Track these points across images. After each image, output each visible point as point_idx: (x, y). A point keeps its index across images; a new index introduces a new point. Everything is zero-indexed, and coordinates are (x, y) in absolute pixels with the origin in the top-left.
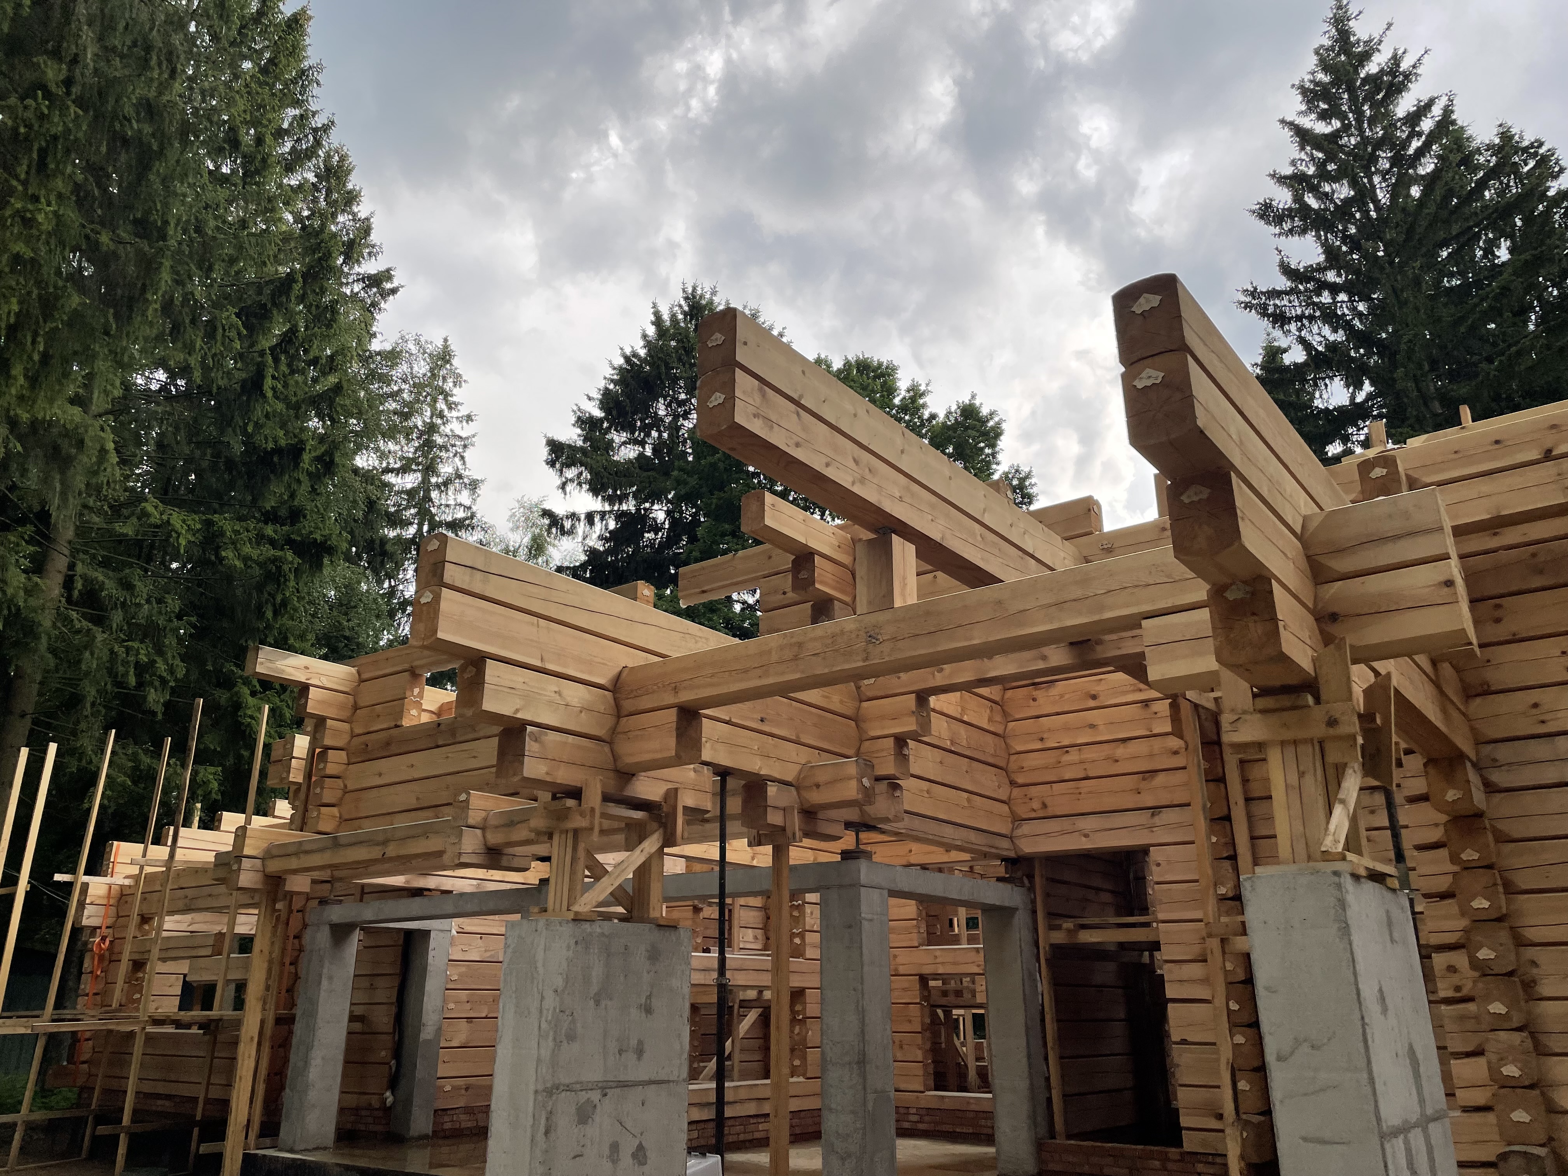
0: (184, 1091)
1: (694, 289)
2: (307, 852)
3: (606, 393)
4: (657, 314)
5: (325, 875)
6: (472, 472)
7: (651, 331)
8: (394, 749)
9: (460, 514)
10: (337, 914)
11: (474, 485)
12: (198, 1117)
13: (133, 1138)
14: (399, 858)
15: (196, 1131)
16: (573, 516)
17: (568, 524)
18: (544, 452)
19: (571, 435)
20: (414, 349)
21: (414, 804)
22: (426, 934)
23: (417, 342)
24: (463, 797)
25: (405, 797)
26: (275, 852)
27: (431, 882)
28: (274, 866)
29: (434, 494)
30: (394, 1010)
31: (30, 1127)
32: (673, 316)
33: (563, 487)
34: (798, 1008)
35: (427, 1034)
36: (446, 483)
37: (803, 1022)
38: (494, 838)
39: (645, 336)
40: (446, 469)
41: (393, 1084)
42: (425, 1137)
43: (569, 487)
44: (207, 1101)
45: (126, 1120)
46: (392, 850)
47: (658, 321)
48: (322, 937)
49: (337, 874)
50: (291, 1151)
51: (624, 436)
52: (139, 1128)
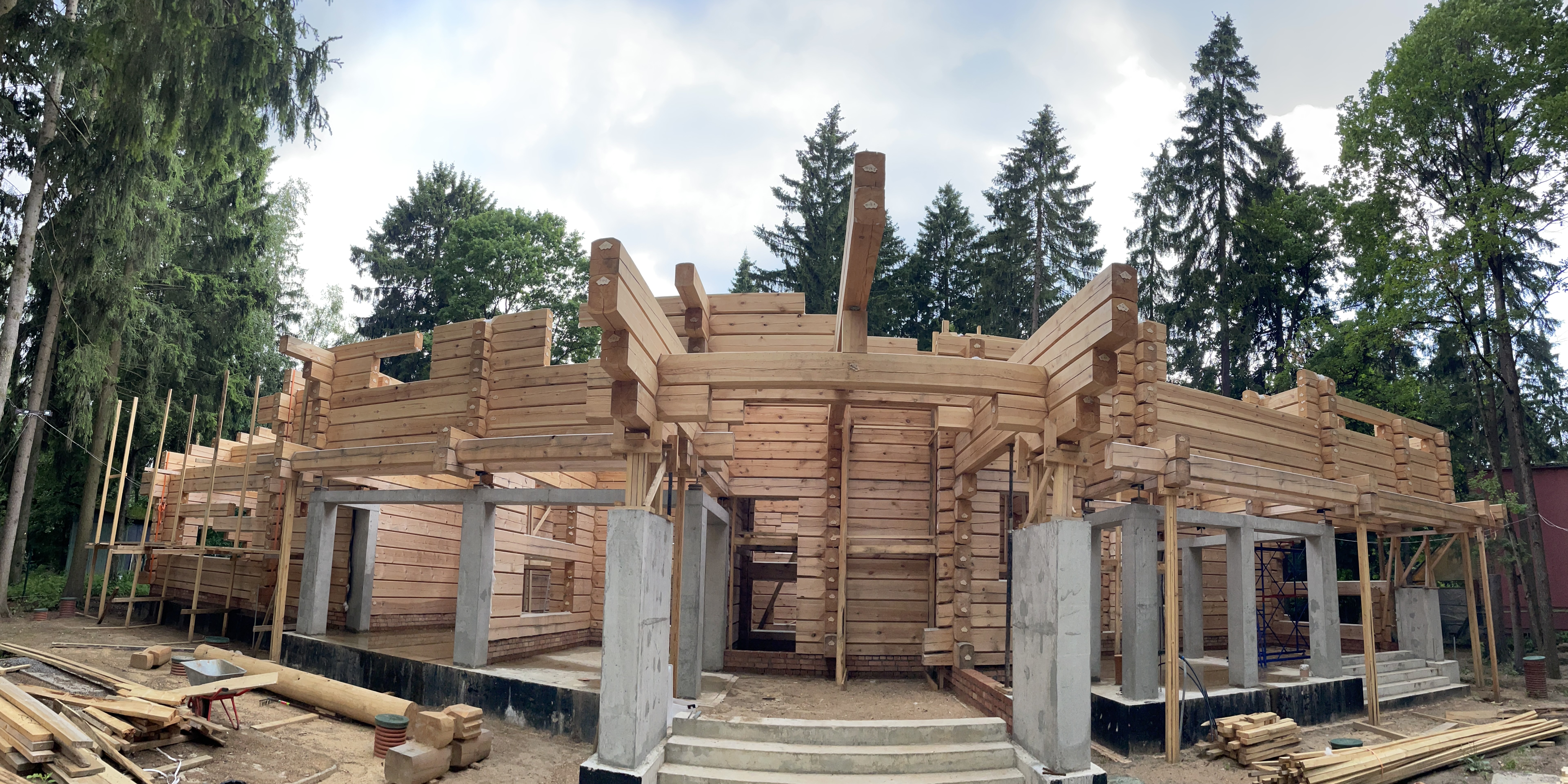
0: (218, 591)
1: (441, 164)
2: (322, 458)
3: (388, 220)
4: (420, 177)
5: (319, 473)
6: (300, 265)
7: (416, 186)
8: (364, 401)
9: (295, 288)
10: (330, 496)
11: (302, 272)
12: (227, 607)
13: (198, 617)
14: (391, 465)
15: (226, 615)
16: (369, 290)
17: (365, 294)
18: (349, 254)
19: (367, 245)
20: (297, 187)
21: (380, 434)
22: (367, 512)
23: (299, 183)
24: (446, 429)
25: (373, 429)
26: (299, 457)
27: (368, 482)
28: (298, 465)
29: (281, 277)
30: (348, 555)
31: (136, 605)
32: (428, 178)
33: (361, 272)
34: (570, 572)
35: (368, 571)
36: (288, 272)
37: (572, 580)
38: (463, 457)
39: (413, 190)
40: (287, 263)
41: (348, 597)
42: (366, 631)
43: (364, 273)
44: (233, 598)
45: (194, 606)
46: (385, 460)
47: (420, 182)
48: (320, 509)
49: (326, 473)
50: (305, 634)
51: (395, 247)
52: (199, 611)
